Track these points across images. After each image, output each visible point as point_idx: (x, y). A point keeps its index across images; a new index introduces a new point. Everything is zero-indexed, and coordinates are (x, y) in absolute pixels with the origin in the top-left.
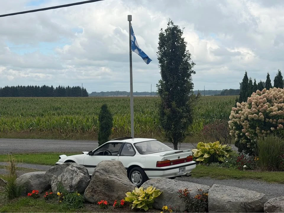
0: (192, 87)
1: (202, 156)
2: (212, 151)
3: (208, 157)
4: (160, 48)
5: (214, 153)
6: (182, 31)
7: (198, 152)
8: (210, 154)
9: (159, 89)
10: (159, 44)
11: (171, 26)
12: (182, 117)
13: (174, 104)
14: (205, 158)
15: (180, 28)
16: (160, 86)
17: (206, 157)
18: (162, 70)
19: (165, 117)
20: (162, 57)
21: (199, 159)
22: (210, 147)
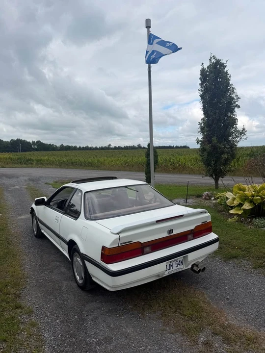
0: (235, 122)
1: (240, 205)
2: (257, 200)
3: (250, 208)
4: (201, 84)
5: (260, 203)
6: (225, 65)
7: (234, 199)
8: (254, 204)
9: (201, 127)
10: (201, 79)
11: (213, 61)
12: (223, 153)
13: (214, 139)
14: (244, 210)
15: (224, 61)
16: (203, 124)
17: (247, 208)
18: (204, 106)
19: (205, 153)
20: (204, 93)
21: (236, 210)
22: (254, 193)
